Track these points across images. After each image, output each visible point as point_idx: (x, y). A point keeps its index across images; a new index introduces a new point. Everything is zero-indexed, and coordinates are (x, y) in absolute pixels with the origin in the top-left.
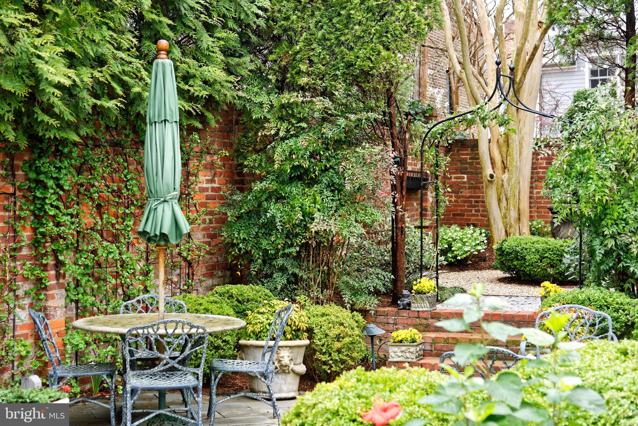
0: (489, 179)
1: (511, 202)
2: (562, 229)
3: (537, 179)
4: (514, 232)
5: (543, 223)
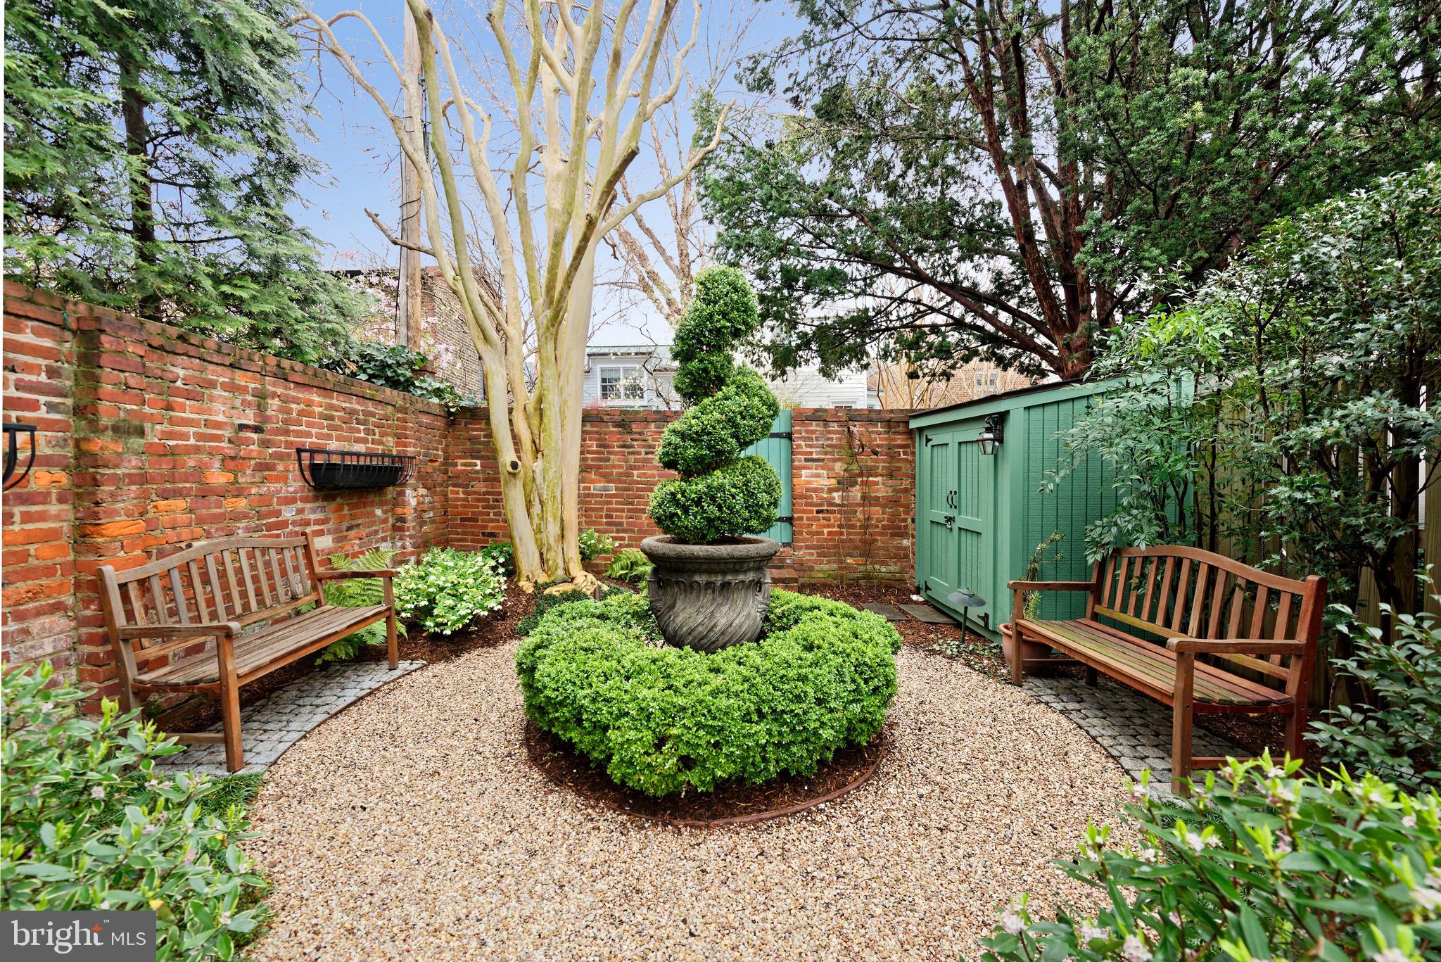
0: (510, 469)
1: (550, 508)
2: (679, 604)
3: (585, 468)
4: (555, 557)
5: (596, 535)
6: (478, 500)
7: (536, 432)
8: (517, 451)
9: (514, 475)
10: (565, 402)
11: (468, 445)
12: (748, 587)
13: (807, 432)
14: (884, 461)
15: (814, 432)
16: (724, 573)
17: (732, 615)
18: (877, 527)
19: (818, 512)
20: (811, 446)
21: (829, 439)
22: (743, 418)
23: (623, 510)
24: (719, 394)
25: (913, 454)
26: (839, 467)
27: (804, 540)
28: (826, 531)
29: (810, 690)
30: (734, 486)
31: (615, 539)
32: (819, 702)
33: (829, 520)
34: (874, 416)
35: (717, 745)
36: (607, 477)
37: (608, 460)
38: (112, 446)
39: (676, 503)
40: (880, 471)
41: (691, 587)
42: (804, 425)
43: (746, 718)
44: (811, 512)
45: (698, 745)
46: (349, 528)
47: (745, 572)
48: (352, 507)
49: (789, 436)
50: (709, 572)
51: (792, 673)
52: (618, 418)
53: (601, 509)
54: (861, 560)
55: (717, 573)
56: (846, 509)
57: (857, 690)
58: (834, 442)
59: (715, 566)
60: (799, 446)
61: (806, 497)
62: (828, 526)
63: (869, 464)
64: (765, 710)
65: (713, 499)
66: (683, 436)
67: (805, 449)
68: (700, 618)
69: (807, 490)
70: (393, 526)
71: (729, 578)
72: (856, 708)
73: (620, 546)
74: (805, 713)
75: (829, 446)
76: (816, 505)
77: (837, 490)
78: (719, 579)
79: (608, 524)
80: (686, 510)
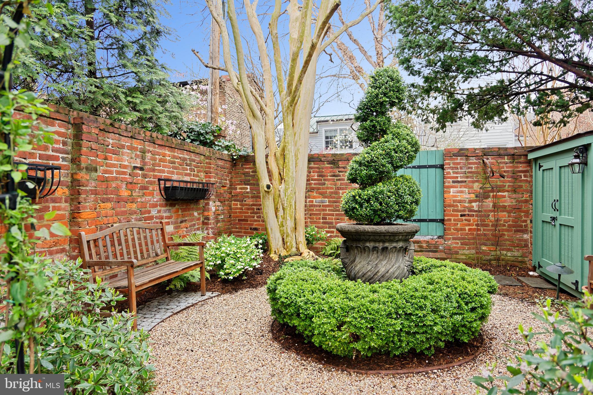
0: (266, 189)
1: (288, 212)
2: (357, 260)
3: (309, 189)
4: (291, 241)
5: (316, 229)
6: (248, 209)
7: (281, 168)
8: (270, 180)
9: (268, 192)
10: (298, 150)
11: (243, 177)
12: (399, 251)
13: (454, 164)
14: (509, 182)
15: (459, 164)
16: (384, 242)
17: (388, 266)
18: (504, 226)
19: (461, 216)
20: (457, 173)
21: (469, 168)
22: (396, 152)
23: (333, 215)
24: (382, 140)
25: (531, 176)
26: (476, 186)
27: (452, 234)
28: (467, 228)
29: (428, 304)
30: (390, 191)
31: (328, 232)
32: (434, 311)
33: (469, 221)
34: (502, 152)
35: (372, 329)
36: (323, 195)
37: (324, 184)
38: (85, 176)
39: (356, 202)
40: (506, 188)
41: (364, 250)
42: (452, 159)
43: (389, 315)
44: (457, 216)
45: (361, 328)
46: (182, 222)
47: (397, 241)
48: (183, 210)
49: (442, 167)
50: (375, 241)
51: (417, 294)
52: (330, 159)
53: (320, 214)
54: (492, 248)
55: (379, 241)
56: (482, 214)
57: (459, 307)
58: (473, 170)
59: (378, 238)
60: (449, 173)
61: (453, 206)
62: (469, 225)
63: (499, 183)
64: (400, 312)
65: (377, 199)
66: (360, 164)
67: (452, 175)
68: (369, 267)
69: (454, 201)
70: (203, 222)
71: (387, 245)
72: (459, 318)
73: (331, 236)
74: (425, 316)
75: (469, 172)
76: (460, 211)
77: (475, 201)
78: (380, 245)
79: (324, 223)
80: (361, 206)
